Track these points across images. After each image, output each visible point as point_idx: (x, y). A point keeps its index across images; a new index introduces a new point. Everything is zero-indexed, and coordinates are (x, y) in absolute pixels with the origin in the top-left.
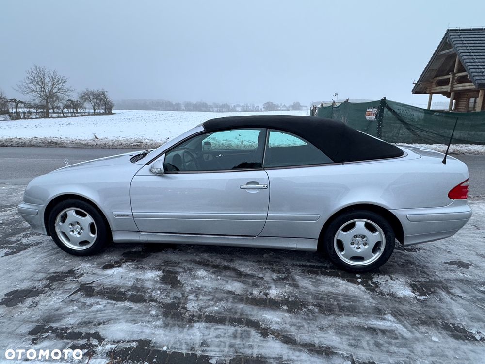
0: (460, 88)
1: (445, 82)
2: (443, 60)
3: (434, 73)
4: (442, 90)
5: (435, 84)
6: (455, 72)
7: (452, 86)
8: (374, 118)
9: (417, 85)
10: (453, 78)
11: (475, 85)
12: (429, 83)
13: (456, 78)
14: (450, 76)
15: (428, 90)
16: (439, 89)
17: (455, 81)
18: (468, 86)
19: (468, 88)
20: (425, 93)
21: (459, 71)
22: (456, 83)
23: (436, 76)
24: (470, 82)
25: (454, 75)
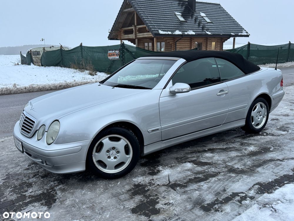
0: (141, 36)
1: (131, 32)
2: (126, 15)
3: (121, 25)
4: (129, 37)
5: (123, 33)
6: (135, 24)
7: (136, 35)
8: (118, 57)
9: (111, 33)
10: (135, 29)
11: (152, 34)
12: (118, 32)
13: (137, 29)
14: (133, 28)
15: (119, 37)
16: (126, 36)
17: (137, 31)
18: (146, 35)
19: (146, 36)
20: (117, 39)
21: (138, 24)
22: (137, 33)
23: (123, 27)
24: (149, 32)
25: (135, 27)
